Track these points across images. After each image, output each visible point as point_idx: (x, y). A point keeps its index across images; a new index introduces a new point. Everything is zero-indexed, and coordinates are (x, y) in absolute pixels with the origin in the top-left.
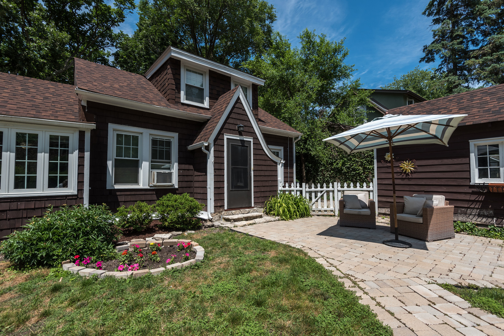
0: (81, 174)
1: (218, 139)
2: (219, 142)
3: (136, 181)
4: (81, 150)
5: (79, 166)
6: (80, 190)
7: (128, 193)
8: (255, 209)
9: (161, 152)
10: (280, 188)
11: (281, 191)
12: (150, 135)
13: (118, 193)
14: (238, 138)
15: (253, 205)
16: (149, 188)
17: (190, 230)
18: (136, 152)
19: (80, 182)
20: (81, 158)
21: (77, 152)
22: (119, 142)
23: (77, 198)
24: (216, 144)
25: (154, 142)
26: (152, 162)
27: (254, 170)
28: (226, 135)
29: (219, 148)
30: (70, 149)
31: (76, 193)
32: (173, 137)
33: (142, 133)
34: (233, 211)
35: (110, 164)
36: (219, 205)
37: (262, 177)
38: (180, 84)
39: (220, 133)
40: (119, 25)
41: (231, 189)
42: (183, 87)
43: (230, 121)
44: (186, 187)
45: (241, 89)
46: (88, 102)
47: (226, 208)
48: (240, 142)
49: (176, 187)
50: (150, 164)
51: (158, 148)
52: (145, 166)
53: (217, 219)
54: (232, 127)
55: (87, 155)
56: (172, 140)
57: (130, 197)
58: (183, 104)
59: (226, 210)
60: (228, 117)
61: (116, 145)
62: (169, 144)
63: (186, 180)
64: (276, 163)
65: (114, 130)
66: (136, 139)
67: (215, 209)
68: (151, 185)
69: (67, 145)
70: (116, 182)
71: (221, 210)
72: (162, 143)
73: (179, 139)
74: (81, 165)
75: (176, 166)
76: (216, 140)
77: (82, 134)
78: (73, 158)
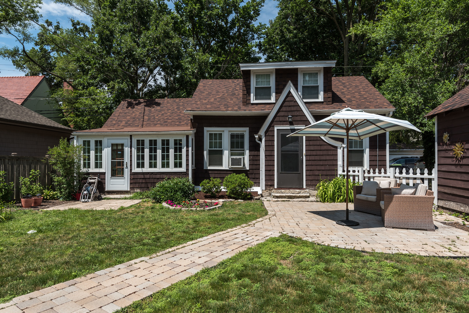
0: (187, 160)
1: (269, 132)
2: (270, 133)
3: (221, 164)
4: (187, 146)
5: (186, 155)
6: (187, 169)
7: (216, 172)
8: (306, 190)
9: (237, 143)
10: (340, 172)
11: (340, 175)
12: (229, 131)
13: (210, 172)
14: (289, 128)
15: (305, 187)
16: (228, 169)
17: (241, 199)
18: (221, 143)
19: (187, 165)
20: (187, 151)
21: (185, 147)
22: (211, 139)
23: (186, 174)
24: (267, 134)
25: (232, 136)
26: (231, 150)
27: (306, 155)
28: (276, 127)
29: (270, 138)
30: (182, 146)
31: (185, 171)
32: (245, 131)
33: (224, 131)
34: (283, 191)
35: (205, 153)
36: (269, 184)
37: (316, 161)
38: (250, 89)
39: (271, 126)
40: (257, 19)
41: (280, 172)
42: (253, 89)
43: (281, 114)
44: (256, 169)
45: (291, 84)
46: (194, 116)
47: (276, 187)
48: (290, 131)
49: (248, 168)
50: (230, 152)
51: (235, 140)
52: (226, 154)
53: (267, 195)
54: (281, 119)
55: (190, 149)
56: (245, 133)
57: (217, 174)
58: (253, 104)
59: (275, 189)
60: (279, 111)
61: (209, 141)
62: (242, 136)
63: (255, 164)
64: (336, 147)
65: (207, 131)
66: (221, 135)
67: (265, 187)
68: (229, 167)
69: (181, 144)
70: (210, 165)
71: (272, 188)
72: (237, 136)
73: (249, 132)
74: (187, 155)
75: (247, 152)
76: (266, 132)
77: (187, 137)
78: (184, 150)
